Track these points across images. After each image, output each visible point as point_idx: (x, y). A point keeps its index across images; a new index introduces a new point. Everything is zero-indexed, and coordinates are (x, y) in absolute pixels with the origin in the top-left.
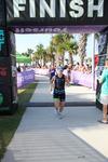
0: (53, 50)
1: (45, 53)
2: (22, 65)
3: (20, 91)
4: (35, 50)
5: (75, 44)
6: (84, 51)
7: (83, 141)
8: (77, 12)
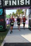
0: (17, 14)
1: (15, 15)
2: (8, 18)
3: (7, 25)
4: (12, 14)
5: (23, 12)
6: (26, 14)
7: (24, 38)
8: (22, 3)
